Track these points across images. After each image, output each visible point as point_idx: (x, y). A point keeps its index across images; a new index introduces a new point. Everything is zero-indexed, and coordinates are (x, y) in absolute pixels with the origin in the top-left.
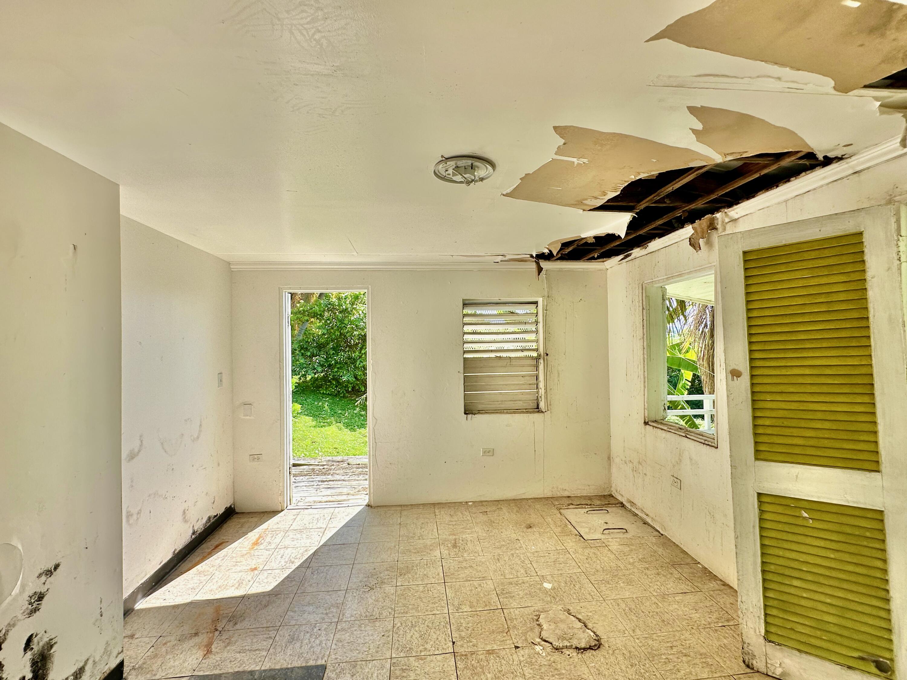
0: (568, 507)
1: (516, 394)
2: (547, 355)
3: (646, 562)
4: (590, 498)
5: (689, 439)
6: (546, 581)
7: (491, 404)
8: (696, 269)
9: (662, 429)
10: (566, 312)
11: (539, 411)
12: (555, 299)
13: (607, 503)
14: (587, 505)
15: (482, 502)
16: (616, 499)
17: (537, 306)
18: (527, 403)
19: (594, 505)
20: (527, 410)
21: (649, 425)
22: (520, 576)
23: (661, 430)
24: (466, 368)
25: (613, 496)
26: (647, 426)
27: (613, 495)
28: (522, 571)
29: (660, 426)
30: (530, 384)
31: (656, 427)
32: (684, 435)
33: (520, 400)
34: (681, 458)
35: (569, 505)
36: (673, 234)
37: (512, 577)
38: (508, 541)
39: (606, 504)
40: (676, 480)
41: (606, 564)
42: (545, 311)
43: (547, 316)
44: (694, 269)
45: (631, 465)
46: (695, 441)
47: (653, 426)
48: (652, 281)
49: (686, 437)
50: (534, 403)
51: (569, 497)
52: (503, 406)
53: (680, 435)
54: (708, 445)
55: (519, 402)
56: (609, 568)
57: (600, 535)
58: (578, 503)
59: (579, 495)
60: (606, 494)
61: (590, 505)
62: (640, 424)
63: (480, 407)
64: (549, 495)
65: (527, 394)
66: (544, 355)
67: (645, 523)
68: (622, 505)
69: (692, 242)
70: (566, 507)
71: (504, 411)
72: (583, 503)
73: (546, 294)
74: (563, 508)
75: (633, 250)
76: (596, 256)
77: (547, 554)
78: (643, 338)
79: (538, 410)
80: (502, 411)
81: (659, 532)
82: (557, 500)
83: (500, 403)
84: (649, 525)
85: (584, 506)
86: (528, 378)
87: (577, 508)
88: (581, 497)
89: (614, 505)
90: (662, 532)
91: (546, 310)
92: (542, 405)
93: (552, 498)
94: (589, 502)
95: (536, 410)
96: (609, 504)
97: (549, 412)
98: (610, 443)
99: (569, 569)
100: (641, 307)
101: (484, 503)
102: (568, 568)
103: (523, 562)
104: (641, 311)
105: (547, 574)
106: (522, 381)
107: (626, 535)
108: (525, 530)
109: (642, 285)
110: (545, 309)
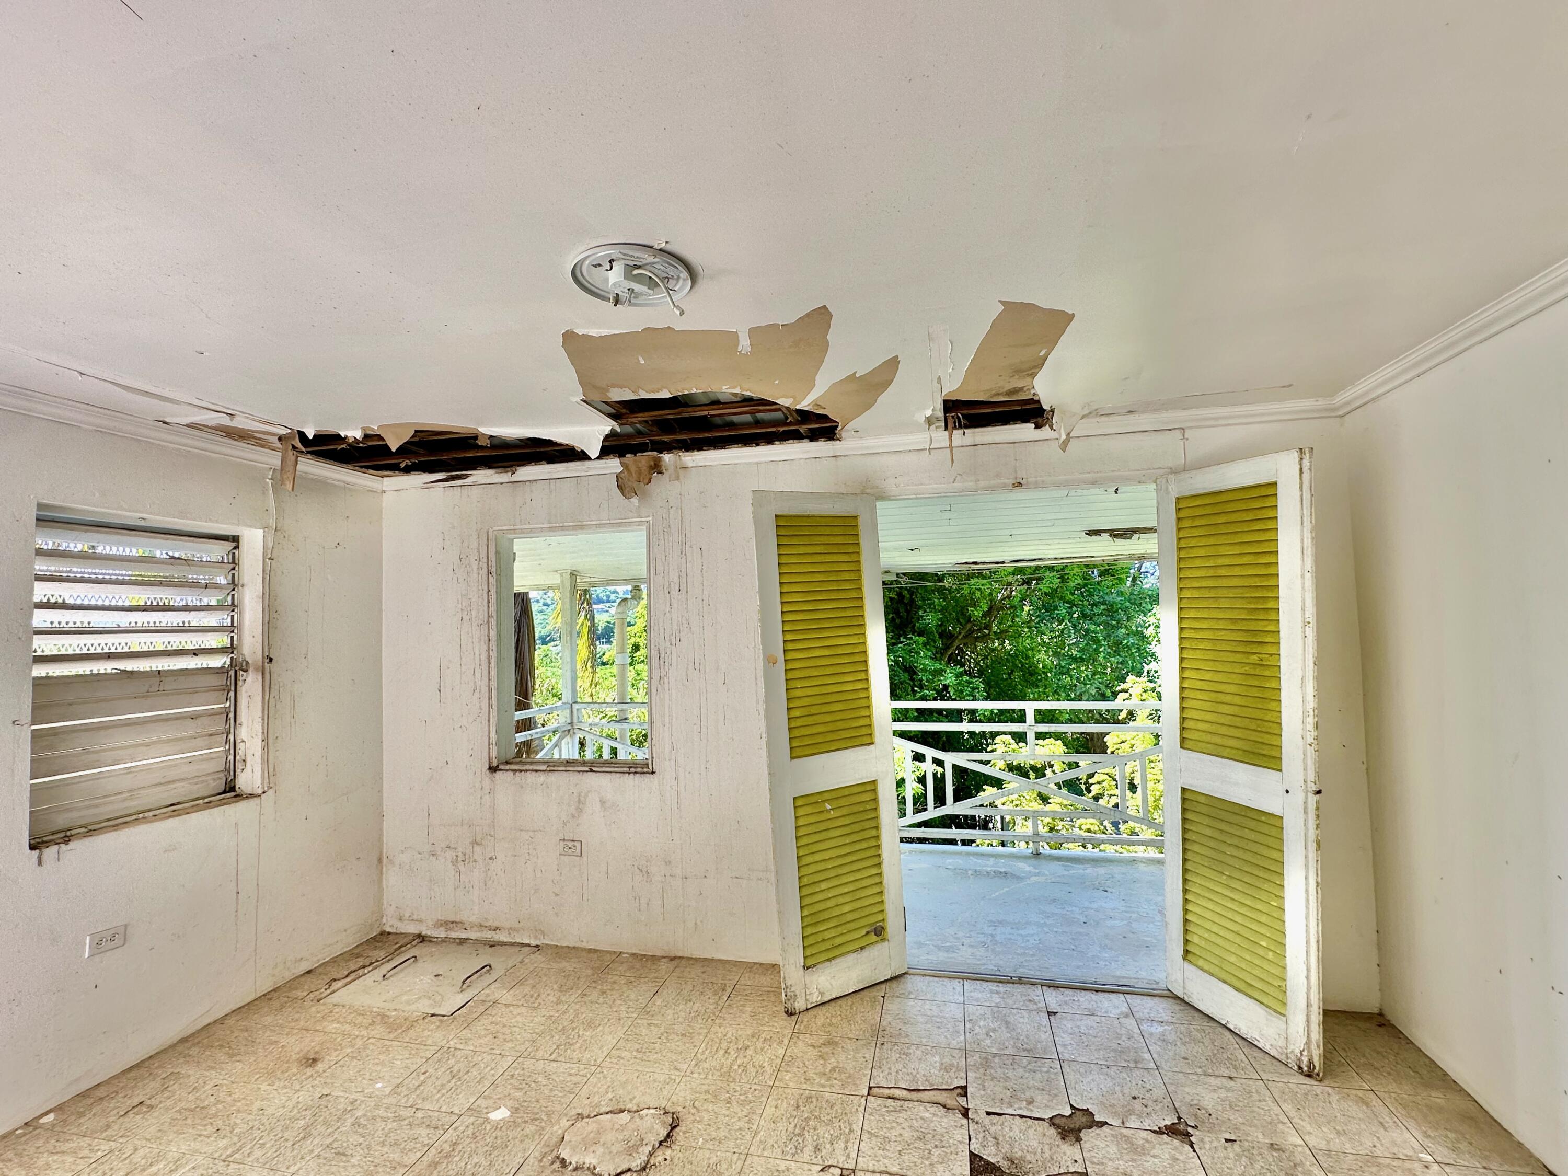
0: (332, 988)
1: (174, 765)
2: (271, 660)
3: (572, 989)
4: (353, 954)
5: (598, 774)
6: (486, 1111)
7: (96, 806)
8: (612, 521)
9: (536, 771)
10: (310, 566)
11: (236, 796)
12: (289, 536)
13: (397, 946)
14: (364, 967)
15: (83, 1095)
16: (402, 934)
17: (237, 547)
18: (202, 782)
19: (377, 961)
20: (206, 800)
21: (501, 770)
22: (432, 1142)
23: (534, 773)
24: (39, 711)
25: (389, 933)
26: (499, 774)
27: (388, 929)
28: (423, 1131)
29: (531, 767)
30: (211, 735)
31: (521, 771)
32: (587, 769)
33: (183, 780)
34: (581, 806)
35: (329, 984)
36: (578, 463)
37: (419, 1155)
38: (308, 1112)
39: (396, 950)
40: (570, 844)
41: (531, 1025)
42: (269, 562)
43: (272, 573)
44: (608, 522)
45: (450, 854)
46: (611, 772)
47: (514, 771)
48: (512, 527)
49: (592, 771)
50: (220, 778)
51: (309, 972)
52: (134, 805)
53: (579, 772)
54: (636, 773)
55: (182, 784)
56: (543, 1027)
57: (461, 995)
58: (346, 973)
59: (327, 960)
60: (374, 934)
61: (371, 964)
62: (478, 773)
63: (61, 821)
64: (267, 986)
65: (202, 760)
66: (263, 662)
67: (491, 946)
68: (422, 939)
69: (620, 484)
70: (329, 991)
71: (146, 814)
72: (353, 968)
73: (272, 523)
74: (323, 995)
75: (475, 469)
76: (403, 465)
77: (422, 1077)
78: (488, 622)
79: (233, 794)
80: (141, 816)
81: (528, 945)
82: (291, 989)
83: (126, 795)
84: (502, 944)
85: (360, 972)
86: (205, 720)
87: (350, 983)
88: (334, 961)
89: (409, 946)
90: (533, 943)
91: (270, 559)
92: (248, 780)
93: (274, 990)
94: (361, 961)
95: (228, 795)
96: (401, 947)
97: (271, 792)
98: (381, 830)
99: (492, 1069)
100: (485, 571)
101: (101, 1092)
102: (489, 1068)
103: (399, 1119)
104: (485, 577)
105: (472, 1101)
106: (191, 728)
107: (495, 975)
108: (309, 1071)
109: (488, 532)
110: (269, 557)
